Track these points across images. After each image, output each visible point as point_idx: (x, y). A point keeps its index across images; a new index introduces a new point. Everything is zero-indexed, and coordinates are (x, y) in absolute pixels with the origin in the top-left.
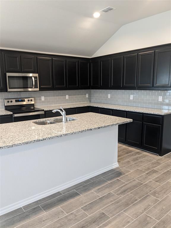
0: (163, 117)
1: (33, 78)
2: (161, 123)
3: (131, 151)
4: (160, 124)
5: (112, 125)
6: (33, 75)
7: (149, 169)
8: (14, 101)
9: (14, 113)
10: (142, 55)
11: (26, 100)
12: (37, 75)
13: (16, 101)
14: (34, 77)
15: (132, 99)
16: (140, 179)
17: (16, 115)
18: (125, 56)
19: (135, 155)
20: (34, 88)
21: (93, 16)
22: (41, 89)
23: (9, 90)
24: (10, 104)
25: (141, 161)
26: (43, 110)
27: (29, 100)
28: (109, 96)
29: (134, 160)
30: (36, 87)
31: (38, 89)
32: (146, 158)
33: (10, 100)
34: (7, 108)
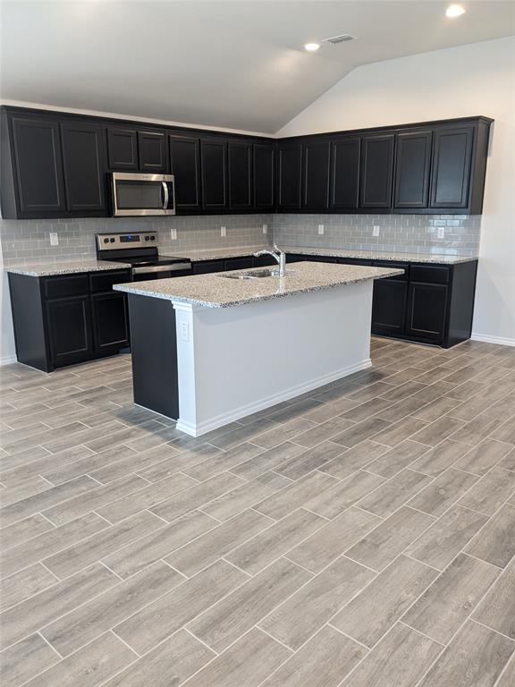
0: (450, 267)
1: (165, 185)
2: (448, 280)
3: (383, 344)
4: (446, 284)
5: (365, 280)
6: (164, 178)
7: (430, 367)
8: (117, 238)
9: (134, 266)
10: (405, 139)
11: (142, 237)
12: (171, 178)
13: (122, 240)
14: (167, 183)
15: (378, 235)
16: (420, 379)
17: (138, 270)
18: (367, 138)
19: (395, 349)
20: (167, 208)
21: (304, 48)
22: (180, 212)
23: (117, 212)
24: (109, 246)
25: (412, 358)
26: (188, 260)
27: (147, 239)
28: (321, 230)
29: (397, 356)
30: (170, 207)
31: (173, 212)
32: (419, 352)
33: (110, 237)
34: (103, 256)
